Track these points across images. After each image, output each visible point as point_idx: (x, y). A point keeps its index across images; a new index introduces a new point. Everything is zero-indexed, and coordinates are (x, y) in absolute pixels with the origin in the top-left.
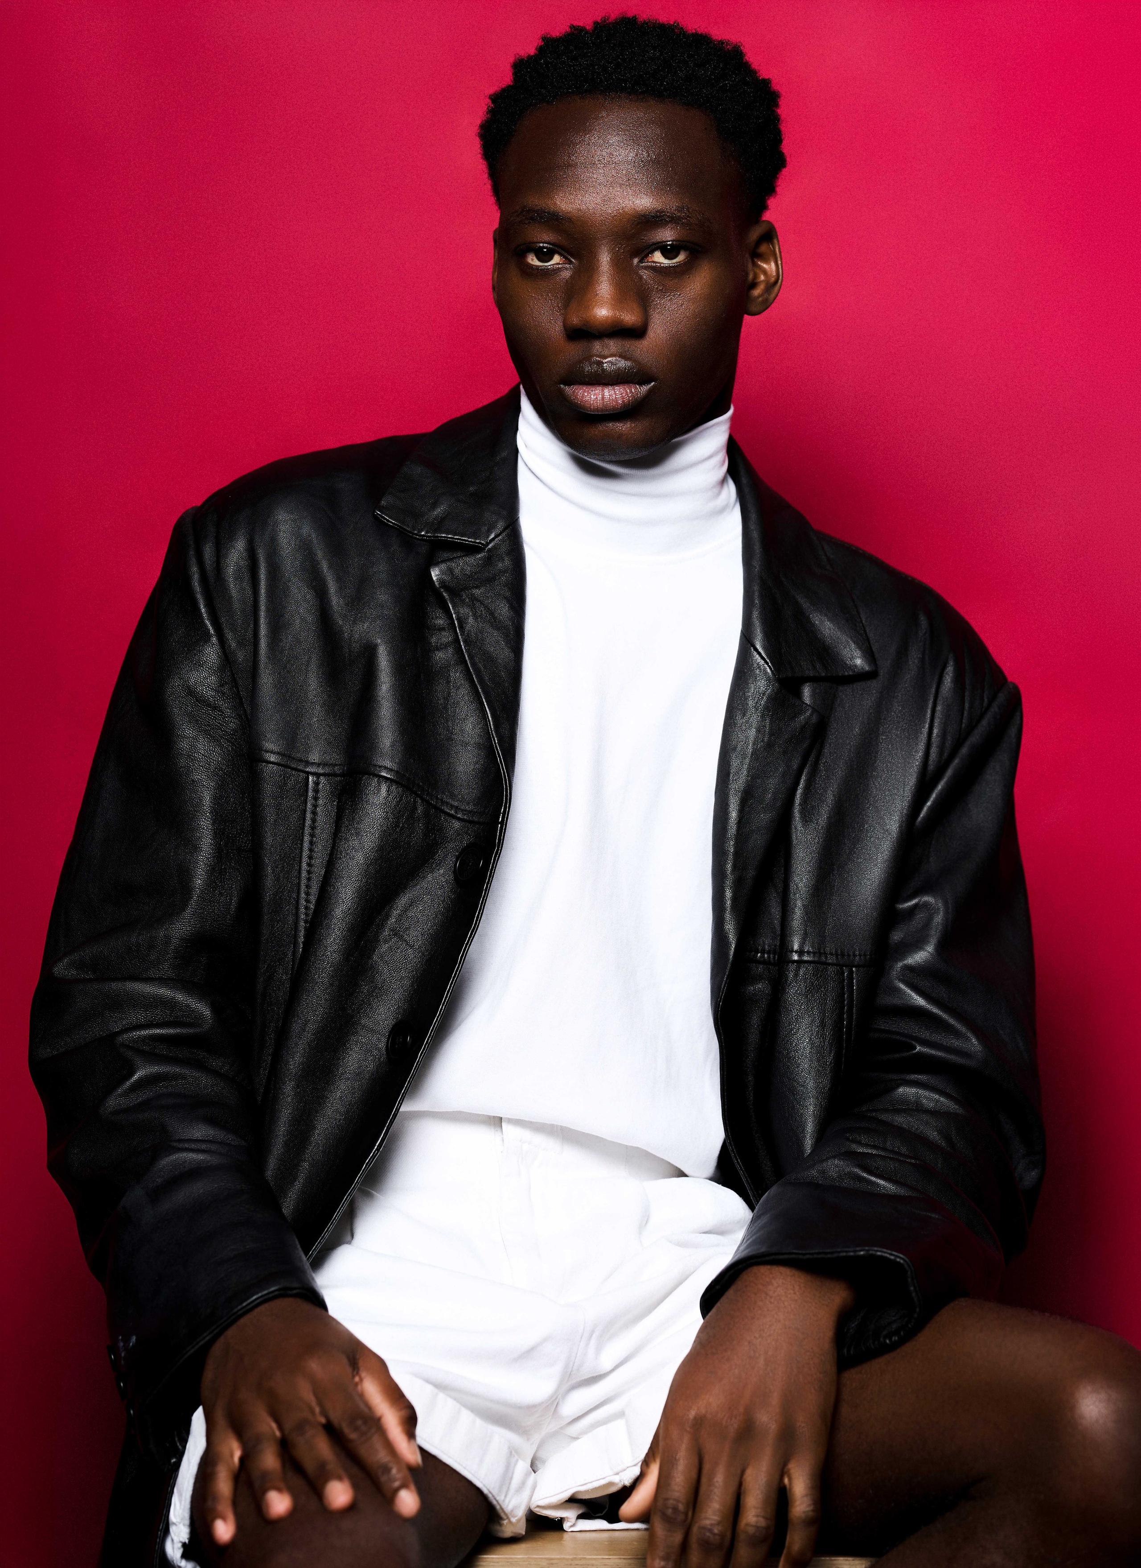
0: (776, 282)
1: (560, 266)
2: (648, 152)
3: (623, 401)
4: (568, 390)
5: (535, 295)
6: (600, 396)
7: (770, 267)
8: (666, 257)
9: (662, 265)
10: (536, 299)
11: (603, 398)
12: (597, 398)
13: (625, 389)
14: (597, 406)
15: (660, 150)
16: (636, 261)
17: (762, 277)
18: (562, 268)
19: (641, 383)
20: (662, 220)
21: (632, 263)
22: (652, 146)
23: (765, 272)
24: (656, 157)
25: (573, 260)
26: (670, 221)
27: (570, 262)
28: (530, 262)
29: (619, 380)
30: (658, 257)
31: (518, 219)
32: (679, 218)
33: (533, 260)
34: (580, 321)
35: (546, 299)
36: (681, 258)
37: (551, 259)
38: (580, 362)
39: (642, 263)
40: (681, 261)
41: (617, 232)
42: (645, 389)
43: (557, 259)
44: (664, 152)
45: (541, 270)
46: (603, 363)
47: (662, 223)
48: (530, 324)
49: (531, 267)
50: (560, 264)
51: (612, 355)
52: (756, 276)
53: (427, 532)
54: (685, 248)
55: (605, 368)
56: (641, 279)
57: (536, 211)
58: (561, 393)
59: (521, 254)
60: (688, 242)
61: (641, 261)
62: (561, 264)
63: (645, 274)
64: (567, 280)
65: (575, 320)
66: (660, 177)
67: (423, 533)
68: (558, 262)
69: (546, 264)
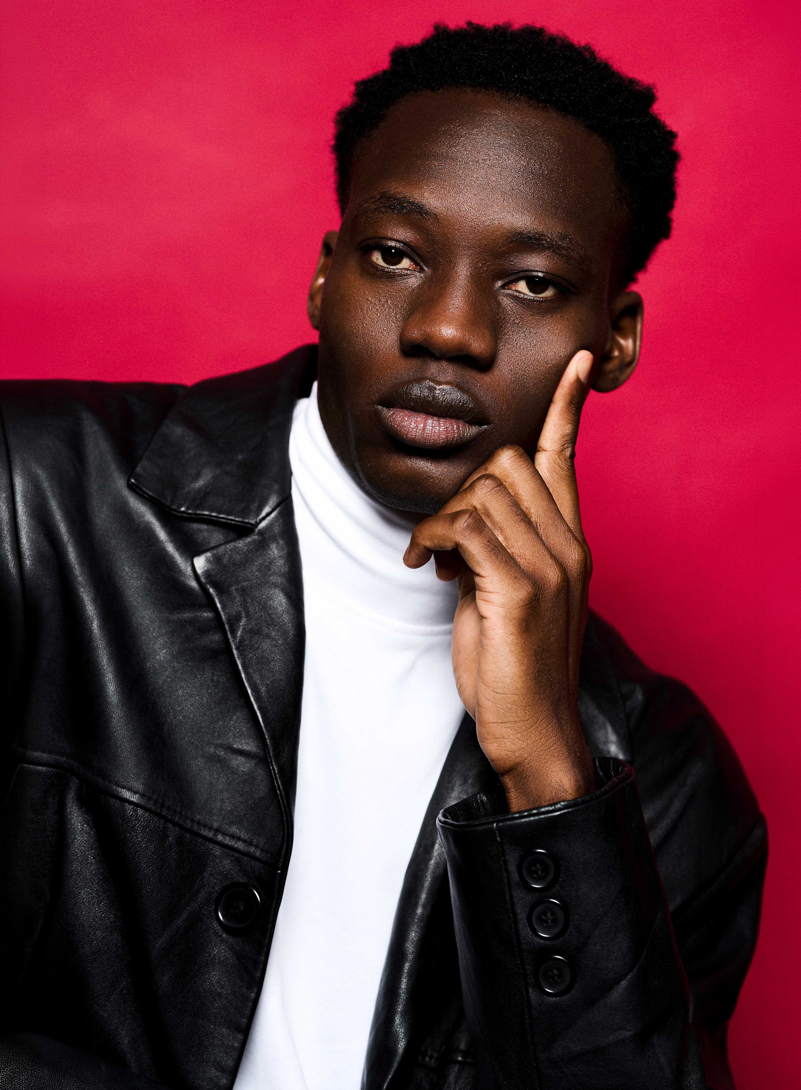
0: (630, 363)
1: (409, 272)
2: (541, 164)
3: (447, 437)
4: (388, 413)
5: (372, 298)
6: (422, 425)
7: (627, 344)
8: (531, 290)
9: (525, 297)
10: (371, 303)
11: (424, 428)
12: (417, 426)
13: (452, 423)
14: (415, 436)
15: (554, 166)
16: (499, 283)
17: (616, 353)
18: (410, 274)
19: (472, 423)
20: (539, 244)
21: (493, 286)
22: (547, 159)
23: (621, 348)
24: (548, 172)
25: (426, 269)
26: (548, 248)
27: (422, 270)
28: (375, 260)
29: (449, 413)
30: (522, 286)
31: (373, 206)
32: (559, 247)
33: (377, 258)
34: (421, 334)
35: (383, 306)
36: (549, 293)
37: (399, 262)
38: (409, 382)
39: (504, 289)
40: (548, 297)
41: (486, 245)
42: (472, 431)
43: (406, 263)
44: (558, 169)
45: (387, 272)
46: (436, 389)
47: (538, 248)
48: (359, 331)
49: (375, 266)
50: (409, 270)
51: (447, 383)
52: (611, 351)
53: (188, 508)
54: (556, 285)
55: (437, 395)
56: (498, 306)
57: (397, 199)
58: (377, 414)
59: (366, 250)
60: (562, 278)
61: (503, 287)
62: (411, 270)
63: (506, 302)
64: (413, 289)
65: (415, 334)
66: (548, 195)
67: (183, 509)
68: (407, 267)
69: (392, 267)
